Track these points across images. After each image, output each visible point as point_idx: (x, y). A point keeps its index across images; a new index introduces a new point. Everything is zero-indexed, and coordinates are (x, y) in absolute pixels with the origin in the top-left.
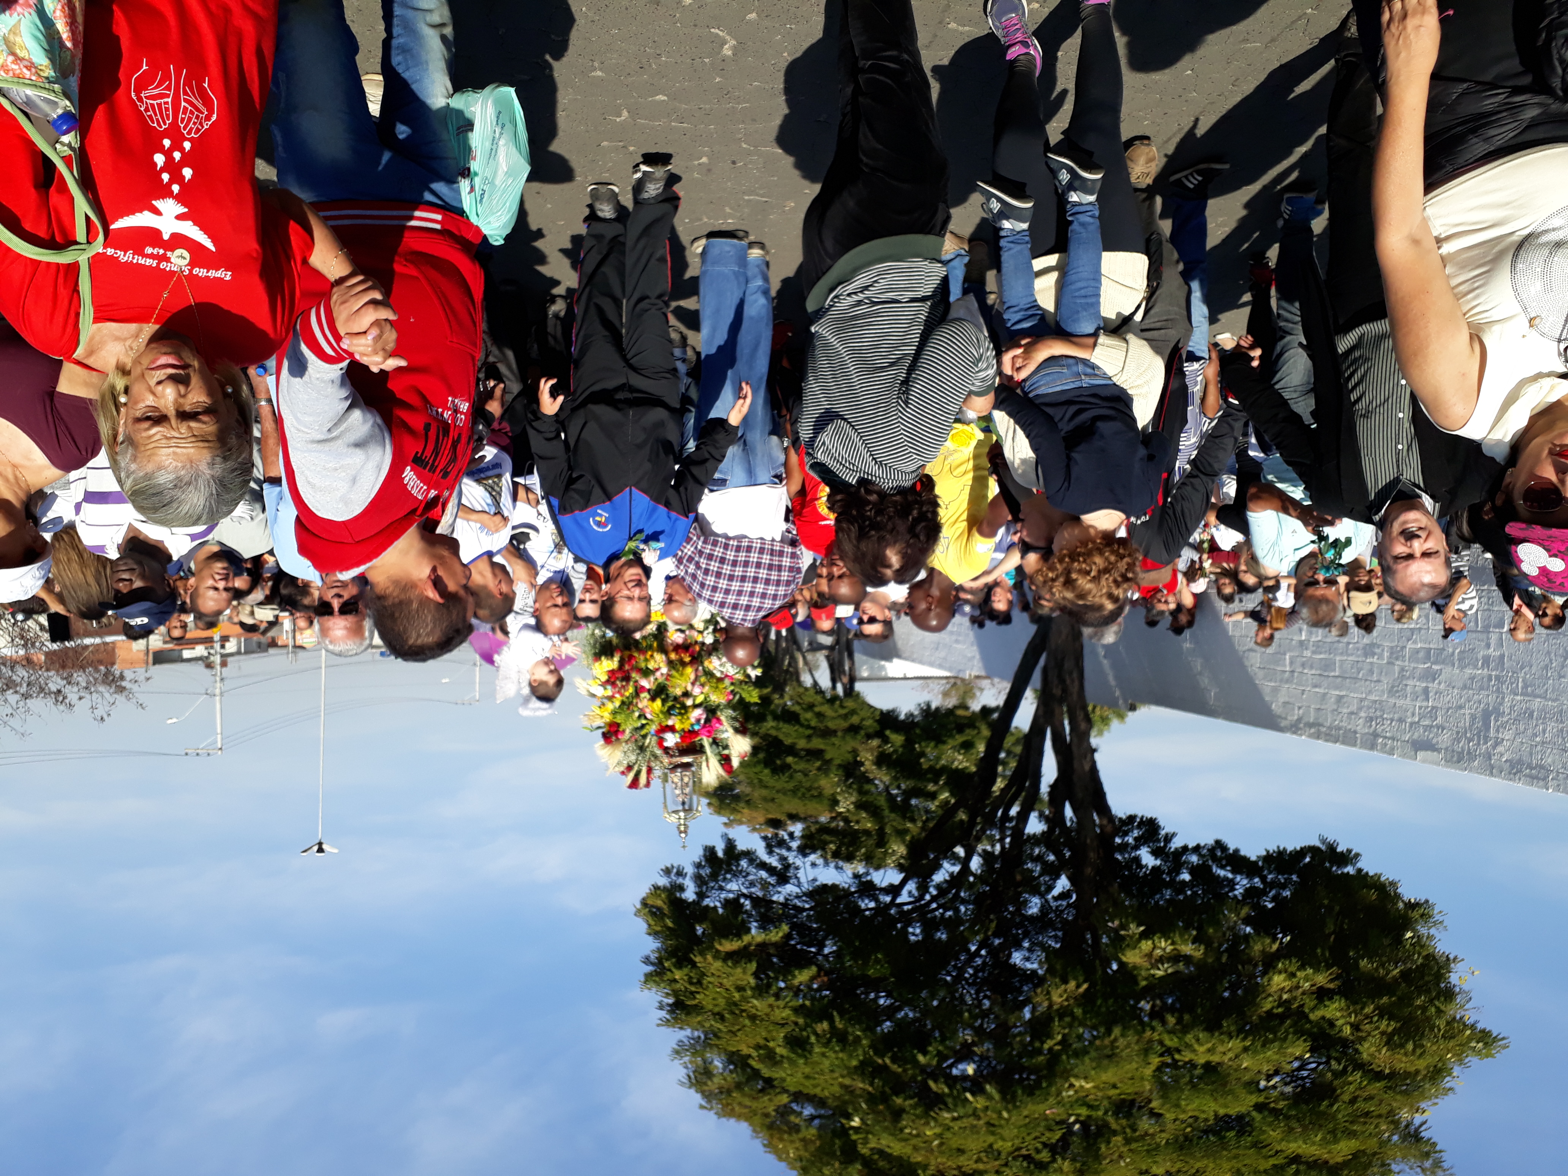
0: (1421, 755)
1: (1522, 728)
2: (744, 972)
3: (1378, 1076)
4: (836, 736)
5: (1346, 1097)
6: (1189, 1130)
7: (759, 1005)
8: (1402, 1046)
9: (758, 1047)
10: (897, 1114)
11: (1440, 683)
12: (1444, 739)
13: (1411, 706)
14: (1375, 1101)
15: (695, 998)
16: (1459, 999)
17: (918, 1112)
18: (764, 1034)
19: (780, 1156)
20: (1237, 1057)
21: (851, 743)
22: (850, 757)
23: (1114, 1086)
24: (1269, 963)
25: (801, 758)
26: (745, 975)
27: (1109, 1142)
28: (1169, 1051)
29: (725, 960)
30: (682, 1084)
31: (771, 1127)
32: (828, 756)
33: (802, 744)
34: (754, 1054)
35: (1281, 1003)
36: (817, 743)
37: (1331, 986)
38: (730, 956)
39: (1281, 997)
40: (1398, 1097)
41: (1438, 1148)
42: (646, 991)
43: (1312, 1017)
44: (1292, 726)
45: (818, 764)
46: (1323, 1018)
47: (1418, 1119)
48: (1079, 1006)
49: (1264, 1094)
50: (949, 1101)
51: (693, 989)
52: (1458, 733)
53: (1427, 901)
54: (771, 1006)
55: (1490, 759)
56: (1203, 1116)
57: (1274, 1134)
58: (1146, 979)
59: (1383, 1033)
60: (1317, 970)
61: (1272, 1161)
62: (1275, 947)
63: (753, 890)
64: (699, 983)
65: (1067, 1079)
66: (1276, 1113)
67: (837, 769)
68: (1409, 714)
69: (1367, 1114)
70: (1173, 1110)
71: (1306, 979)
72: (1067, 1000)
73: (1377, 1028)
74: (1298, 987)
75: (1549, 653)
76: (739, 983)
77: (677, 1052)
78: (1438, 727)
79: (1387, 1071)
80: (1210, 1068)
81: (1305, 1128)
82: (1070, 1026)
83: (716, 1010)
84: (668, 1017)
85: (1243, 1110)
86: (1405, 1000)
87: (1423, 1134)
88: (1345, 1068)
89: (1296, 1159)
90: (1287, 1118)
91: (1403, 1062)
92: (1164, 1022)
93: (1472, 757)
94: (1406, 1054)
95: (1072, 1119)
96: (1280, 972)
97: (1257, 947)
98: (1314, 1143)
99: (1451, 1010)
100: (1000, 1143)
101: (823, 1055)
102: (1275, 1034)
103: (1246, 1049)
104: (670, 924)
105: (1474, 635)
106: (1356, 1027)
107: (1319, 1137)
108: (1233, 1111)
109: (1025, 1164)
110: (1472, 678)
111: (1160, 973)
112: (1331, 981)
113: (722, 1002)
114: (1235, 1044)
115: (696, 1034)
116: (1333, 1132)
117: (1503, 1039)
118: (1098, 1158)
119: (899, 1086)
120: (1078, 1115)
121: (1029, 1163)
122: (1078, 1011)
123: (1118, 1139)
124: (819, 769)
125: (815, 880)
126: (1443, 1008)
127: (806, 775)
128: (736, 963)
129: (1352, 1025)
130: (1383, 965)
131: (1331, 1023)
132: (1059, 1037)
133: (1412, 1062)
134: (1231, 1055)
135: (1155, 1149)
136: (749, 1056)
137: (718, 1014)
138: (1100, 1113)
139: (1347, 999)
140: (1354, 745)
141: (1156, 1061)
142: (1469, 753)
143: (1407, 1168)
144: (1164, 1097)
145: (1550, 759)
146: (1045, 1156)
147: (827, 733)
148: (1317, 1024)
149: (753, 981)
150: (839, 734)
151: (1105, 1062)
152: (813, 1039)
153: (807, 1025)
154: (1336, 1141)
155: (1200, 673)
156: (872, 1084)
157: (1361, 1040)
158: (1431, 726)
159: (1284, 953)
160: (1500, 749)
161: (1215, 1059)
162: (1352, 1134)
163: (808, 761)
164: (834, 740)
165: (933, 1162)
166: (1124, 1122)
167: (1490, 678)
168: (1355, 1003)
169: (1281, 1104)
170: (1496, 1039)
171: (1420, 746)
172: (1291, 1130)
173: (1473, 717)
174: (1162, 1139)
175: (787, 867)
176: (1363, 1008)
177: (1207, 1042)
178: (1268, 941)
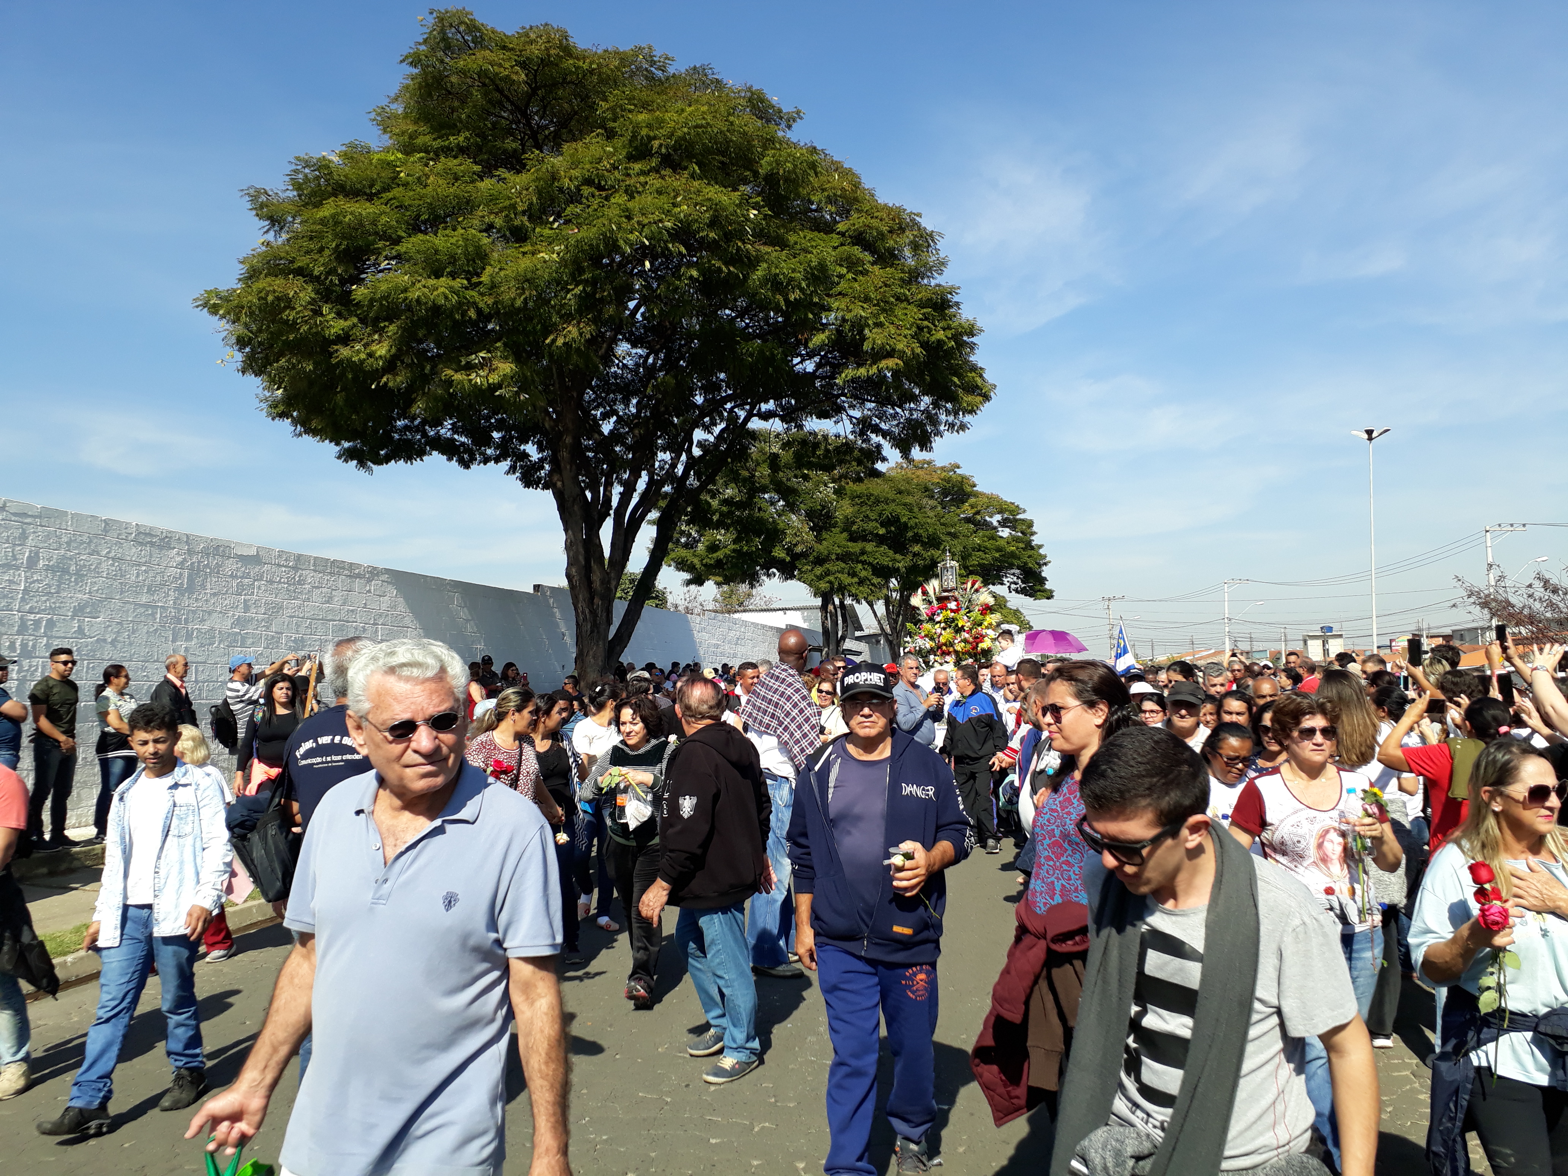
0: (253, 552)
1: (158, 578)
2: (874, 340)
3: (300, 272)
4: (837, 555)
5: (327, 252)
6: (460, 219)
7: (860, 311)
8: (278, 299)
9: (865, 273)
10: (713, 223)
11: (234, 615)
12: (230, 566)
13: (261, 594)
14: (304, 249)
15: (924, 314)
16: (233, 340)
17: (696, 225)
18: (856, 285)
19: (846, 173)
20: (414, 284)
21: (822, 548)
22: (825, 535)
23: (524, 253)
24: (391, 366)
25: (871, 533)
26: (874, 338)
27: (531, 204)
28: (473, 286)
29: (893, 350)
30: (940, 235)
31: (856, 200)
32: (845, 535)
33: (870, 547)
34: (868, 266)
35: (381, 331)
36: (855, 547)
37: (336, 347)
38: (890, 354)
39: (380, 335)
40: (283, 255)
41: (254, 212)
42: (971, 318)
43: (355, 320)
44: (377, 575)
45: (855, 527)
46: (346, 319)
47: (270, 236)
48: (555, 323)
49: (394, 253)
50: (666, 236)
51: (926, 323)
52: (218, 573)
53: (273, 419)
54: (851, 311)
55: (188, 550)
56: (447, 232)
57: (388, 219)
58: (496, 348)
59: (294, 308)
60: (349, 360)
61: (390, 195)
62: (385, 379)
63: (892, 411)
64: (920, 329)
65: (562, 259)
66: (384, 237)
67: (836, 522)
68: (263, 588)
69: (311, 239)
70: (470, 237)
71: (359, 351)
72: (564, 329)
73: (297, 313)
74: (366, 346)
75: (131, 644)
76: (879, 330)
77: (943, 264)
78: (236, 577)
79: (291, 276)
80: (437, 275)
81: (361, 224)
82: (563, 306)
83: (904, 304)
84: (949, 296)
85: (413, 239)
86: (275, 336)
87: (267, 223)
88: (326, 278)
89: (370, 198)
90: (376, 233)
91: (278, 284)
92: (479, 311)
93: (206, 552)
94: (274, 291)
95: (556, 224)
96: (380, 357)
97: (399, 379)
98: (351, 213)
99: (240, 329)
100: (620, 201)
101: (794, 271)
102: (381, 304)
103: (405, 290)
104: (956, 379)
105: (199, 659)
106: (318, 312)
107: (347, 219)
108: (421, 236)
109: (603, 183)
110: (203, 621)
111: (482, 354)
112: (337, 351)
113: (899, 312)
114: (414, 294)
115: (926, 281)
116: (337, 223)
117: (197, 307)
118: (539, 192)
119: (713, 247)
120: (552, 229)
121: (599, 183)
122: (555, 318)
123: (520, 209)
124: (854, 523)
125: (836, 422)
126: (246, 331)
127: (867, 517)
128: (883, 347)
129: (322, 315)
130: (294, 366)
131: (339, 315)
132: (569, 296)
133: (270, 285)
134: (418, 285)
135: (491, 200)
136: (872, 264)
137: (902, 301)
138: (538, 230)
139: (324, 337)
140: (315, 558)
141: (485, 278)
142: (208, 554)
143: (280, 194)
144: (478, 248)
145: (132, 552)
146: (586, 190)
147: (844, 557)
148: (351, 314)
149: (867, 331)
150: (833, 557)
151: (529, 275)
152: (804, 284)
153: (811, 295)
154: (333, 216)
155: (467, 621)
156: (739, 248)
157: (313, 302)
158: (242, 578)
159: (376, 374)
160: (179, 559)
161: (432, 282)
162: (323, 222)
163: (864, 531)
164: (839, 551)
165: (684, 181)
166: (517, 223)
167: (187, 621)
168: (317, 333)
169: (380, 244)
170: (205, 305)
171: (256, 560)
172: (374, 223)
173: (203, 587)
174: (481, 211)
175: (862, 433)
176: (311, 328)
177: (438, 296)
178: (391, 384)
